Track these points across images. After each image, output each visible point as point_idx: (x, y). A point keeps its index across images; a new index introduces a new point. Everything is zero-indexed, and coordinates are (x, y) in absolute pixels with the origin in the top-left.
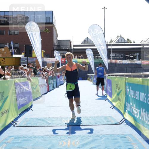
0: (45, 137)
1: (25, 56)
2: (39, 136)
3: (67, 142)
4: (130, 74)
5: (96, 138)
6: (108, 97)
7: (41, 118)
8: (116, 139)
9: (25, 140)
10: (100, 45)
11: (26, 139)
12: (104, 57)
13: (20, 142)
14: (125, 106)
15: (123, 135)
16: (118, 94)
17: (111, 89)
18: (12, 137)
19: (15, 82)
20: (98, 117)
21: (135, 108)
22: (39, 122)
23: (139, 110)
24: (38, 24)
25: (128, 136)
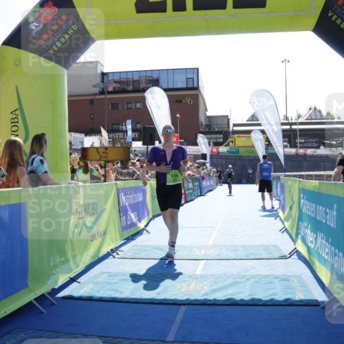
1: (144, 144)
3: (189, 285)
5: (239, 280)
6: (281, 214)
7: (159, 246)
8: (272, 283)
9: (124, 280)
10: (270, 124)
12: (278, 144)
13: (115, 283)
14: (298, 228)
15: (285, 277)
16: (291, 208)
17: (284, 199)
18: (105, 275)
19: (119, 187)
20: (254, 246)
21: (309, 232)
23: (315, 236)
24: (165, 90)
25: (293, 279)
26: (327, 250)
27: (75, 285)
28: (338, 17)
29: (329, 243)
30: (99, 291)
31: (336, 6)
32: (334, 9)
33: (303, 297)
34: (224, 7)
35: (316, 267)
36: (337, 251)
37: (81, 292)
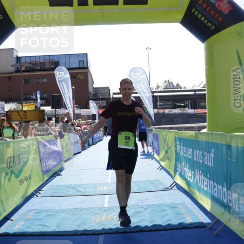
0: (74, 210)
1: (52, 108)
2: (66, 209)
3: (101, 216)
4: (181, 125)
6: (156, 156)
7: (71, 185)
8: (165, 210)
9: (48, 215)
10: (143, 92)
11: (50, 213)
12: (149, 106)
13: (42, 218)
14: (176, 167)
15: (173, 205)
16: (166, 152)
17: (158, 146)
18: (33, 212)
19: (38, 141)
21: (188, 170)
22: (68, 191)
23: (193, 172)
25: (180, 206)
26: (205, 183)
27: (9, 222)
28: (199, 13)
29: (207, 178)
30: (29, 227)
31: (197, 5)
32: (196, 7)
33: (192, 221)
34: (116, 3)
35: (197, 197)
36: (215, 184)
37: (15, 229)
